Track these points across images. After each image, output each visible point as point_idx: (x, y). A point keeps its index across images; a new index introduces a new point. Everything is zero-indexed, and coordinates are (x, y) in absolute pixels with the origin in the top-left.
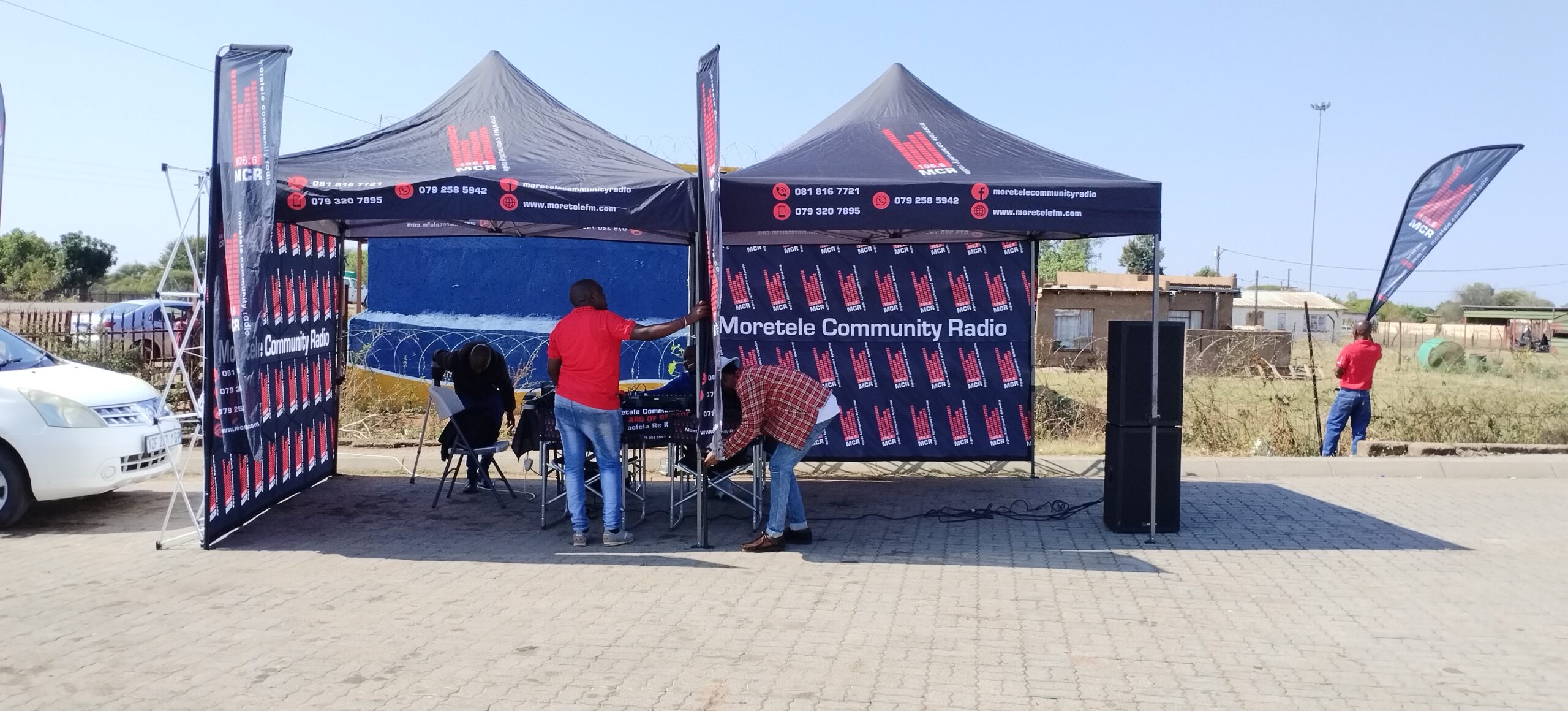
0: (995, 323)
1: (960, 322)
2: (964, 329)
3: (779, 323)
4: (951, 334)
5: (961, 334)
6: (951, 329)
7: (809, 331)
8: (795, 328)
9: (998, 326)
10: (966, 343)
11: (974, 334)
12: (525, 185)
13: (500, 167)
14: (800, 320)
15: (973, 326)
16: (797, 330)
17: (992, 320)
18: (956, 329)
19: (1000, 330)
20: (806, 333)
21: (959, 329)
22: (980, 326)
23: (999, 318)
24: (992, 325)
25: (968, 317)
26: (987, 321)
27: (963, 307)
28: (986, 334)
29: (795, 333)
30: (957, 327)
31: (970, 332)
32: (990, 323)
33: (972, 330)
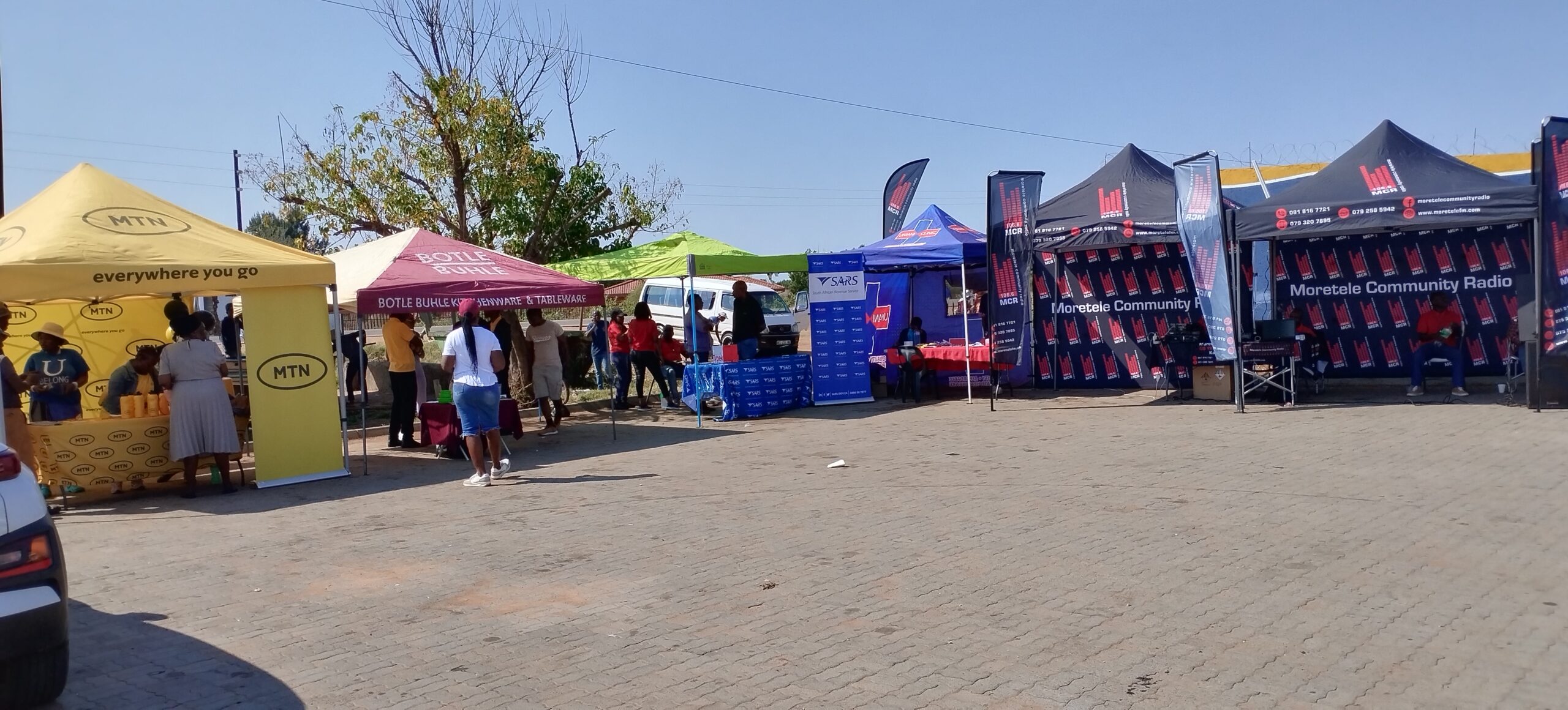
0: (1502, 278)
1: (1473, 278)
2: (1476, 283)
3: (1334, 287)
4: (1466, 287)
5: (1474, 287)
6: (1466, 285)
7: (1356, 291)
8: (1346, 289)
9: (1504, 280)
10: (1480, 293)
11: (1485, 286)
12: (1137, 223)
13: (1124, 214)
14: (1350, 284)
15: (1484, 281)
16: (1348, 291)
17: (1499, 276)
18: (1470, 284)
19: (1507, 282)
20: (1354, 292)
21: (1473, 284)
22: (1489, 281)
23: (1505, 274)
24: (1499, 280)
25: (1479, 275)
26: (1495, 276)
27: (1475, 268)
28: (1495, 286)
29: (1346, 293)
30: (1470, 282)
31: (1482, 285)
32: (1497, 278)
33: (1483, 284)
